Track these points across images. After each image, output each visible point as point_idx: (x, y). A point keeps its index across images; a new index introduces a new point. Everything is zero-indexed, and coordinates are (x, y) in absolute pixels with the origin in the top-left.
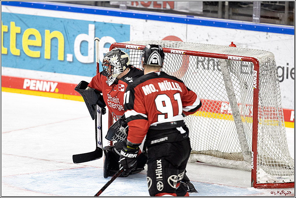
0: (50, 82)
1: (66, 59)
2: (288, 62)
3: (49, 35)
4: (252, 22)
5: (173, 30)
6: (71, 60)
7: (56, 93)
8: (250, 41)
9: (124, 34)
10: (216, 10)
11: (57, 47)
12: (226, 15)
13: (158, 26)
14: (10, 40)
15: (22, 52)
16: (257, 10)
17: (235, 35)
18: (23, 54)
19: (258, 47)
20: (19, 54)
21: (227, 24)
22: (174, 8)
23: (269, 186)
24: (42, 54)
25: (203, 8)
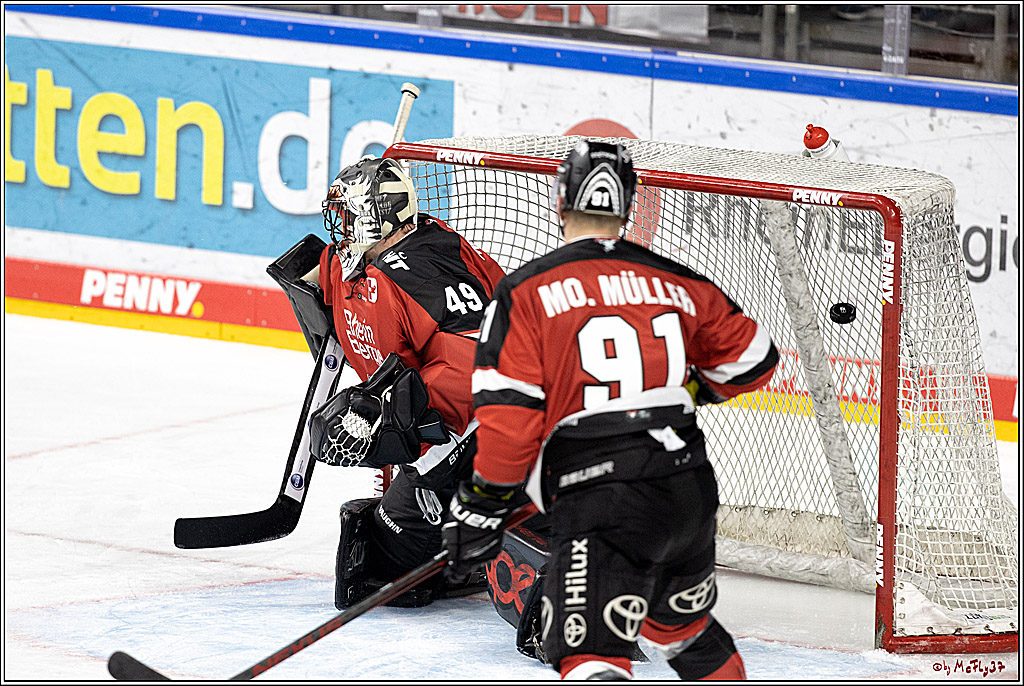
0: (176, 279)
1: (231, 199)
2: (1004, 214)
3: (169, 117)
4: (880, 70)
5: (604, 98)
6: (249, 205)
7: (195, 318)
8: (874, 138)
9: (434, 112)
10: (754, 30)
11: (198, 157)
12: (790, 47)
13: (551, 86)
14: (33, 134)
15: (76, 175)
16: (898, 29)
17: (820, 117)
18: (79, 183)
19: (900, 159)
20: (65, 184)
21: (794, 79)
22: (606, 23)
23: (937, 644)
24: (146, 184)
25: (710, 24)
